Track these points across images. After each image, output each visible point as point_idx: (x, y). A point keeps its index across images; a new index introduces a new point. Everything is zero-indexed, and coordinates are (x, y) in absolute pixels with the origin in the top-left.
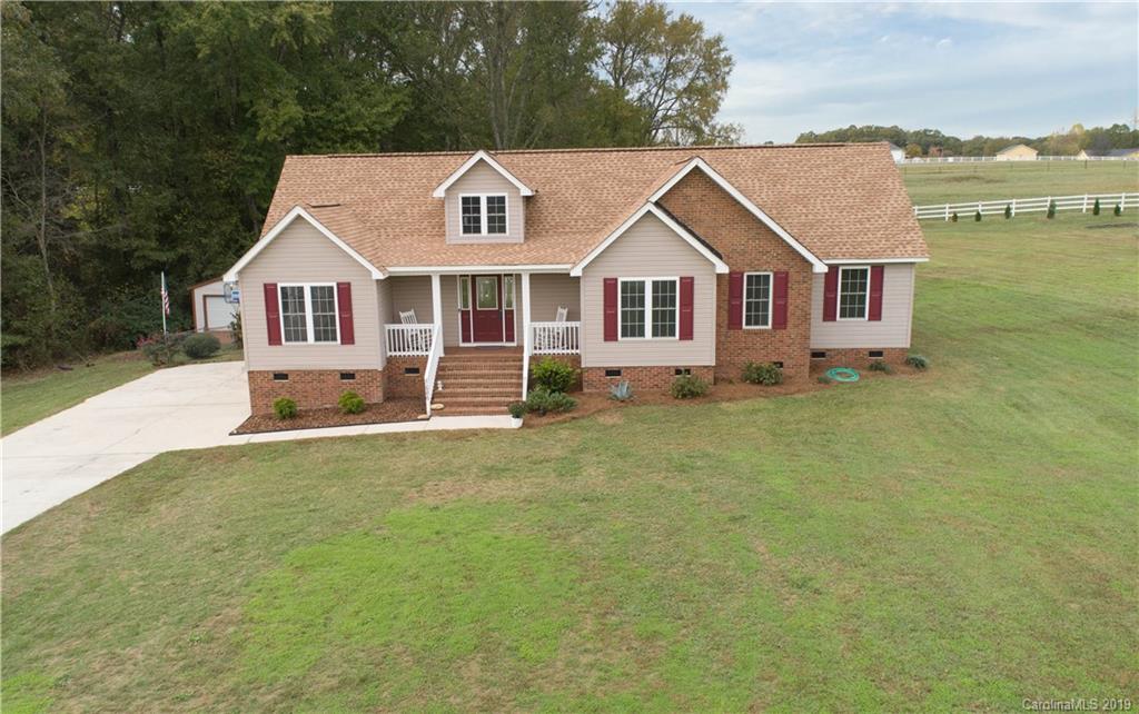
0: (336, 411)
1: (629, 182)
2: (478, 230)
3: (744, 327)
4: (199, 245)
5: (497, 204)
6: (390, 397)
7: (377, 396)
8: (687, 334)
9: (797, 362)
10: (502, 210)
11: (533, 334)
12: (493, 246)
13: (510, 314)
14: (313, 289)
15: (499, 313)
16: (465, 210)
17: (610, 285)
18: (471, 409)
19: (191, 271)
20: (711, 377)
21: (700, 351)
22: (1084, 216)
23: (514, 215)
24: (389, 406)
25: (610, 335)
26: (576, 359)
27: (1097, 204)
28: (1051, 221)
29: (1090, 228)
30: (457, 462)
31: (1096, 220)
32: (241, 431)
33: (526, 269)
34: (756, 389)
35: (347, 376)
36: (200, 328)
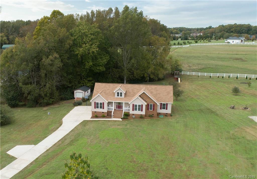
0: (102, 116)
2: (119, 96)
3: (149, 110)
4: (74, 83)
5: (121, 93)
6: (107, 115)
7: (106, 115)
8: (142, 111)
9: (155, 114)
10: (122, 94)
11: (124, 109)
12: (121, 98)
14: (100, 103)
16: (117, 94)
18: (117, 118)
19: (73, 87)
20: (145, 116)
21: (143, 113)
23: (123, 95)
24: (107, 116)
25: (133, 110)
26: (129, 112)
27: (247, 77)
28: (237, 80)
30: (115, 124)
32: (92, 118)
33: (124, 102)
34: (149, 117)
35: (103, 112)
36: (75, 97)
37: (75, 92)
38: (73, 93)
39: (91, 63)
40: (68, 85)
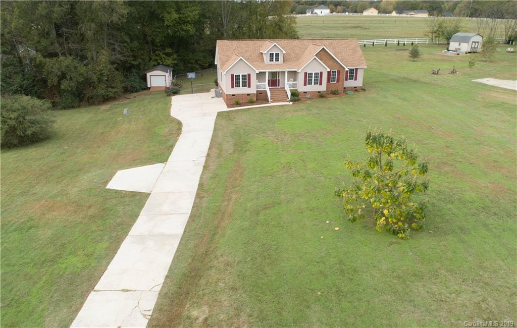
0: (248, 103)
1: (301, 48)
2: (273, 61)
3: (331, 82)
5: (277, 55)
7: (255, 99)
8: (321, 84)
9: (341, 90)
10: (278, 56)
11: (287, 85)
12: (277, 65)
13: (279, 80)
14: (242, 75)
15: (276, 80)
16: (270, 56)
17: (306, 74)
18: (278, 101)
20: (325, 93)
21: (323, 88)
22: (395, 46)
23: (281, 57)
24: (259, 101)
25: (305, 84)
26: (297, 90)
27: (399, 42)
28: (386, 47)
29: (397, 50)
30: (286, 110)
31: (399, 48)
32: (230, 107)
33: (287, 70)
34: (334, 95)
35: (248, 95)
36: (149, 86)
37: (148, 75)
38: (144, 79)
39: (175, 16)
40: (132, 62)
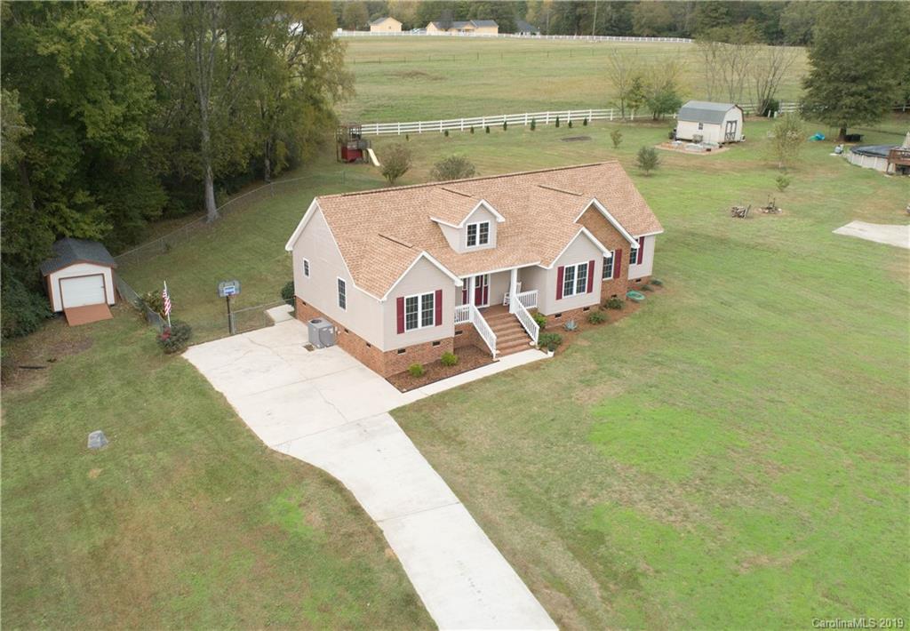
2: (474, 243)
8: (590, 289)
10: (487, 230)
12: (486, 252)
13: (486, 288)
14: (423, 297)
15: (481, 288)
16: (469, 233)
17: (561, 270)
18: (511, 350)
21: (594, 297)
22: (552, 128)
23: (493, 233)
25: (559, 296)
26: (536, 310)
28: (534, 133)
29: (565, 141)
32: (404, 387)
33: (514, 267)
35: (436, 343)
36: (57, 308)
37: (54, 278)
